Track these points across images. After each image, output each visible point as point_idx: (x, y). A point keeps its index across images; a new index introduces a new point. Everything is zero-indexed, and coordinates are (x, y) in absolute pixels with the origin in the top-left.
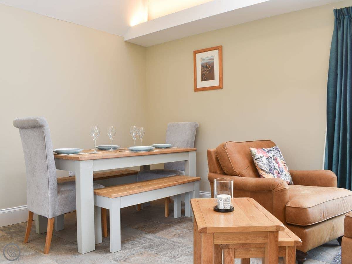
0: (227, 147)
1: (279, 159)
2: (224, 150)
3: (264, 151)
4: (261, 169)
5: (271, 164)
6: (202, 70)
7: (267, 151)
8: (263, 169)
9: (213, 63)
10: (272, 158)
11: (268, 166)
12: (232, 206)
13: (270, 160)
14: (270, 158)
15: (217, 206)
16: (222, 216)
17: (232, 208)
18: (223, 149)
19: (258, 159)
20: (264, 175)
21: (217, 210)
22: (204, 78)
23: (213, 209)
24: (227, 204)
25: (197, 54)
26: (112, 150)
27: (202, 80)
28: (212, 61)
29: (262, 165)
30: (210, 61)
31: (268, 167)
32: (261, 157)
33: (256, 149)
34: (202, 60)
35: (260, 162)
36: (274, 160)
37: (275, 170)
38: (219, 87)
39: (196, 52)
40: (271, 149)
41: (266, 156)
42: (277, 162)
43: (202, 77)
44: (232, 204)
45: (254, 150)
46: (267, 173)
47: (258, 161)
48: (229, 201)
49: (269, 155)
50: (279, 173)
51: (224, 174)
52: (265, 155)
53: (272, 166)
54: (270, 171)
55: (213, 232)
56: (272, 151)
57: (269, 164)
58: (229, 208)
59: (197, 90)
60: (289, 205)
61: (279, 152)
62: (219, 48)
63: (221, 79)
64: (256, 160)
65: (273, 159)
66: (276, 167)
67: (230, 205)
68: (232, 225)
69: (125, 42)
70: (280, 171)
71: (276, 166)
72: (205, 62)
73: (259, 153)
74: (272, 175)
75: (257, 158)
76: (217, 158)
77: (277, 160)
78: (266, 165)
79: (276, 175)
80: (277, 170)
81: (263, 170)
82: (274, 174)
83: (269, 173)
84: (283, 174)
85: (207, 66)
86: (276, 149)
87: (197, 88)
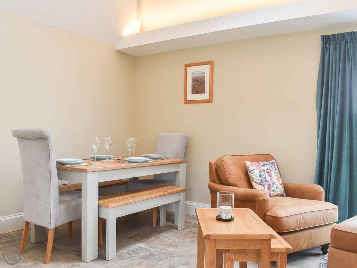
0: (224, 160)
1: (272, 173)
2: (222, 163)
3: (258, 164)
4: (253, 180)
5: (262, 177)
6: (192, 83)
7: (262, 164)
8: (254, 180)
9: (204, 77)
10: (266, 171)
11: (260, 178)
12: (233, 216)
13: (263, 173)
14: (264, 171)
15: (219, 216)
16: (224, 224)
17: (233, 218)
18: (221, 161)
19: (251, 172)
20: (255, 186)
21: (219, 219)
22: (195, 92)
23: (216, 218)
24: (228, 214)
25: (188, 68)
26: (108, 160)
27: (193, 93)
28: (203, 75)
29: (254, 177)
30: (201, 75)
32: (254, 170)
34: (193, 74)
35: (253, 174)
36: (267, 173)
37: (266, 182)
38: (210, 101)
39: (187, 66)
40: (267, 163)
41: (259, 169)
42: (270, 175)
43: (193, 90)
44: (233, 214)
45: (248, 164)
46: (258, 184)
47: (251, 173)
48: (229, 212)
49: (263, 168)
50: (270, 185)
51: (222, 184)
53: (264, 178)
54: (261, 182)
55: (216, 239)
56: (267, 165)
57: (261, 177)
58: (230, 218)
59: (187, 102)
60: (268, 214)
61: (275, 166)
62: (211, 63)
63: (211, 93)
64: (249, 172)
67: (231, 215)
68: (232, 233)
69: (117, 51)
70: (272, 184)
71: (268, 178)
72: (196, 75)
73: (253, 166)
74: (263, 186)
75: (250, 170)
76: (216, 169)
77: (271, 173)
78: (257, 177)
80: (269, 182)
81: (255, 182)
83: (260, 185)
84: (275, 186)
85: (198, 80)
86: (272, 163)
87: (187, 100)
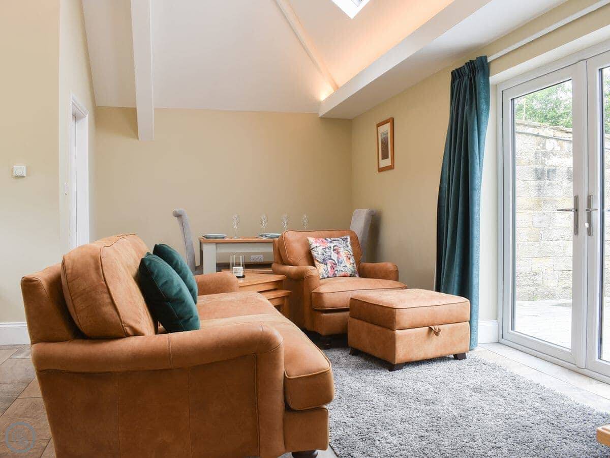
1: (342, 250)
2: (282, 240)
3: (325, 241)
4: (316, 259)
5: (326, 255)
6: (382, 146)
7: (330, 240)
9: (388, 138)
13: (327, 250)
14: (329, 248)
25: (378, 128)
27: (382, 159)
30: (386, 135)
31: (323, 257)
32: (317, 247)
33: (314, 239)
34: (381, 135)
36: (334, 250)
37: (330, 260)
38: (392, 167)
39: (378, 126)
42: (338, 253)
43: (382, 155)
45: (311, 240)
46: (320, 263)
47: (314, 250)
49: (329, 245)
50: (335, 264)
52: (323, 245)
54: (324, 261)
56: (336, 241)
57: (324, 255)
60: (313, 291)
62: (390, 121)
63: (392, 158)
64: (312, 250)
65: (332, 249)
66: (332, 257)
69: (321, 118)
70: (338, 262)
71: (335, 257)
72: (383, 137)
73: (316, 242)
75: (313, 247)
77: (339, 251)
78: (320, 255)
79: (329, 265)
80: (334, 260)
82: (326, 265)
83: (323, 264)
84: (342, 265)
85: (385, 141)
86: (344, 239)
87: (380, 167)
